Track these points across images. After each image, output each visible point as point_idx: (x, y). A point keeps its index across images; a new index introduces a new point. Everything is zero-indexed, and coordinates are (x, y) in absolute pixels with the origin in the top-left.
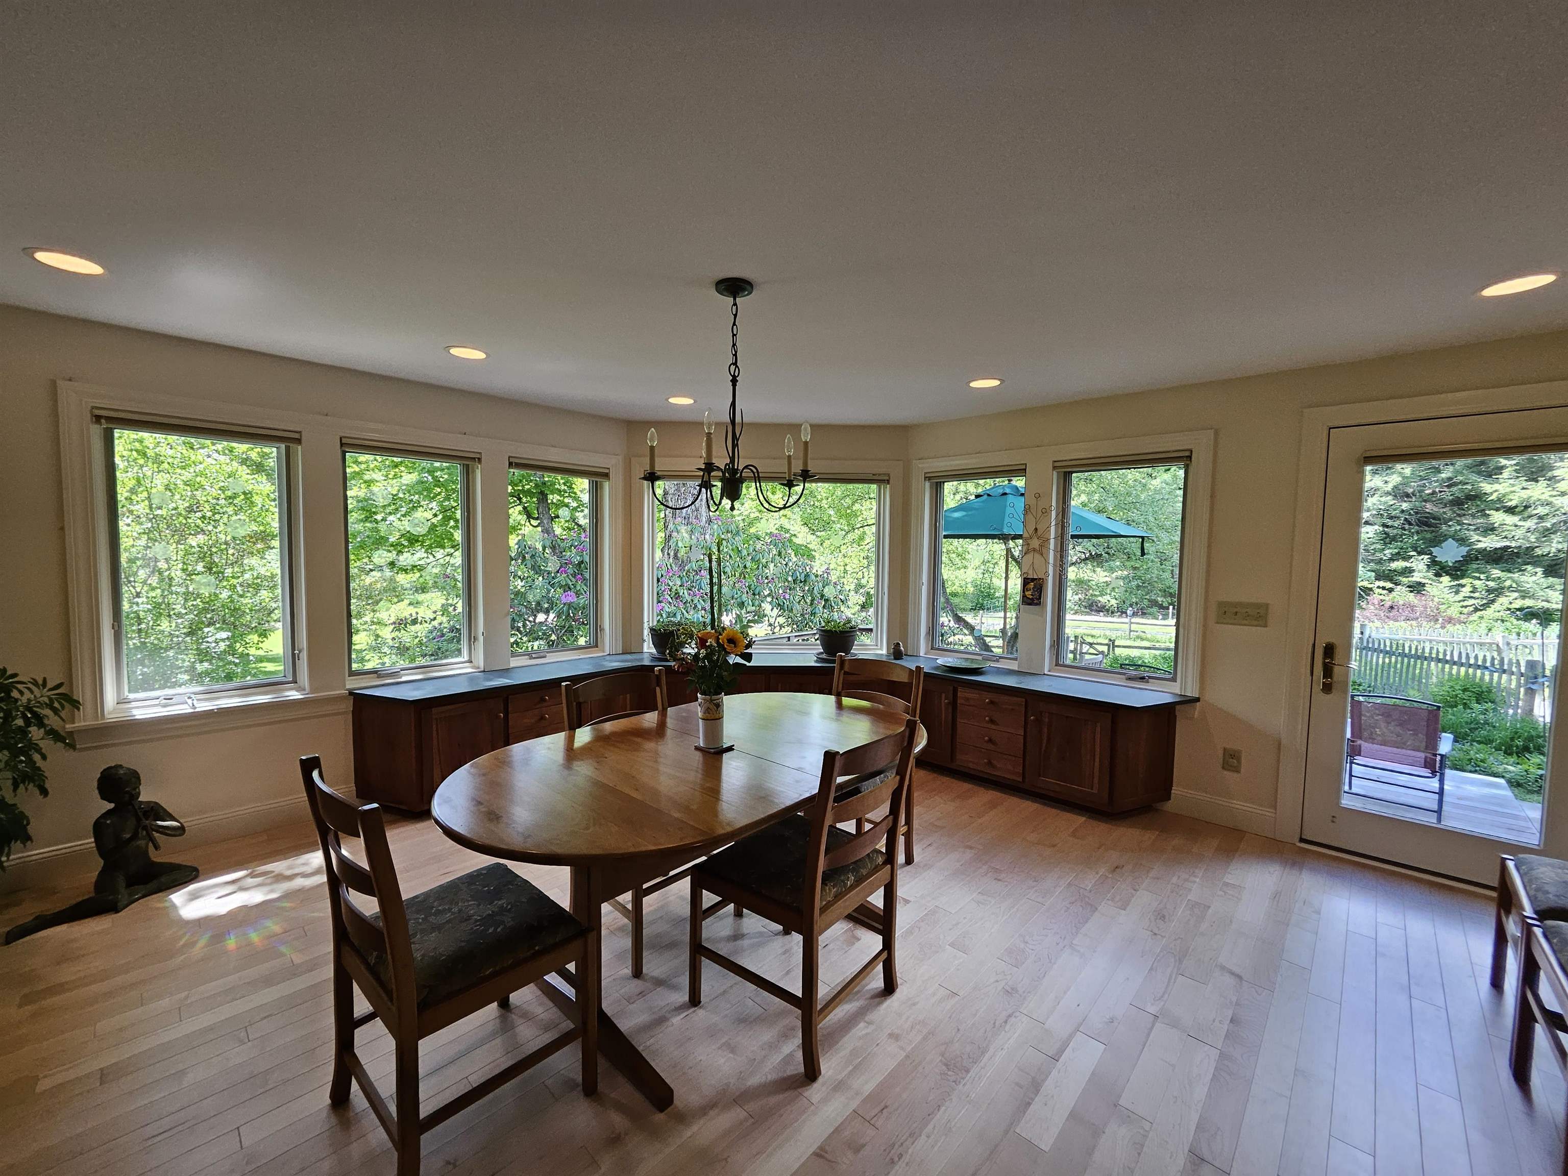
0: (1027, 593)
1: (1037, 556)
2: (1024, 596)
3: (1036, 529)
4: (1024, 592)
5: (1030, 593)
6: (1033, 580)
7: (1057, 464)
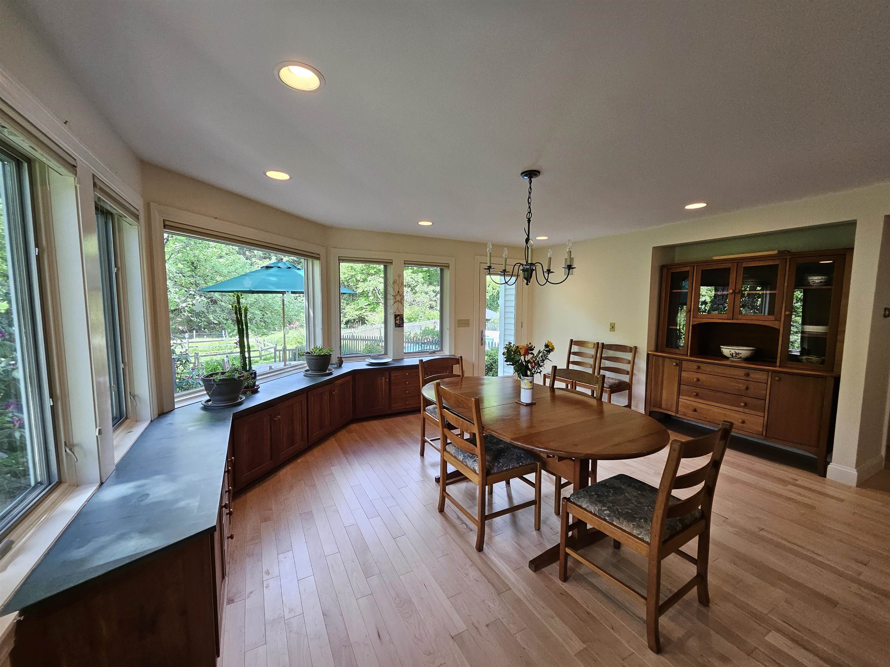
0: (397, 322)
1: (400, 304)
2: (396, 323)
3: (398, 291)
4: (395, 321)
5: (398, 321)
6: (399, 315)
7: (406, 262)
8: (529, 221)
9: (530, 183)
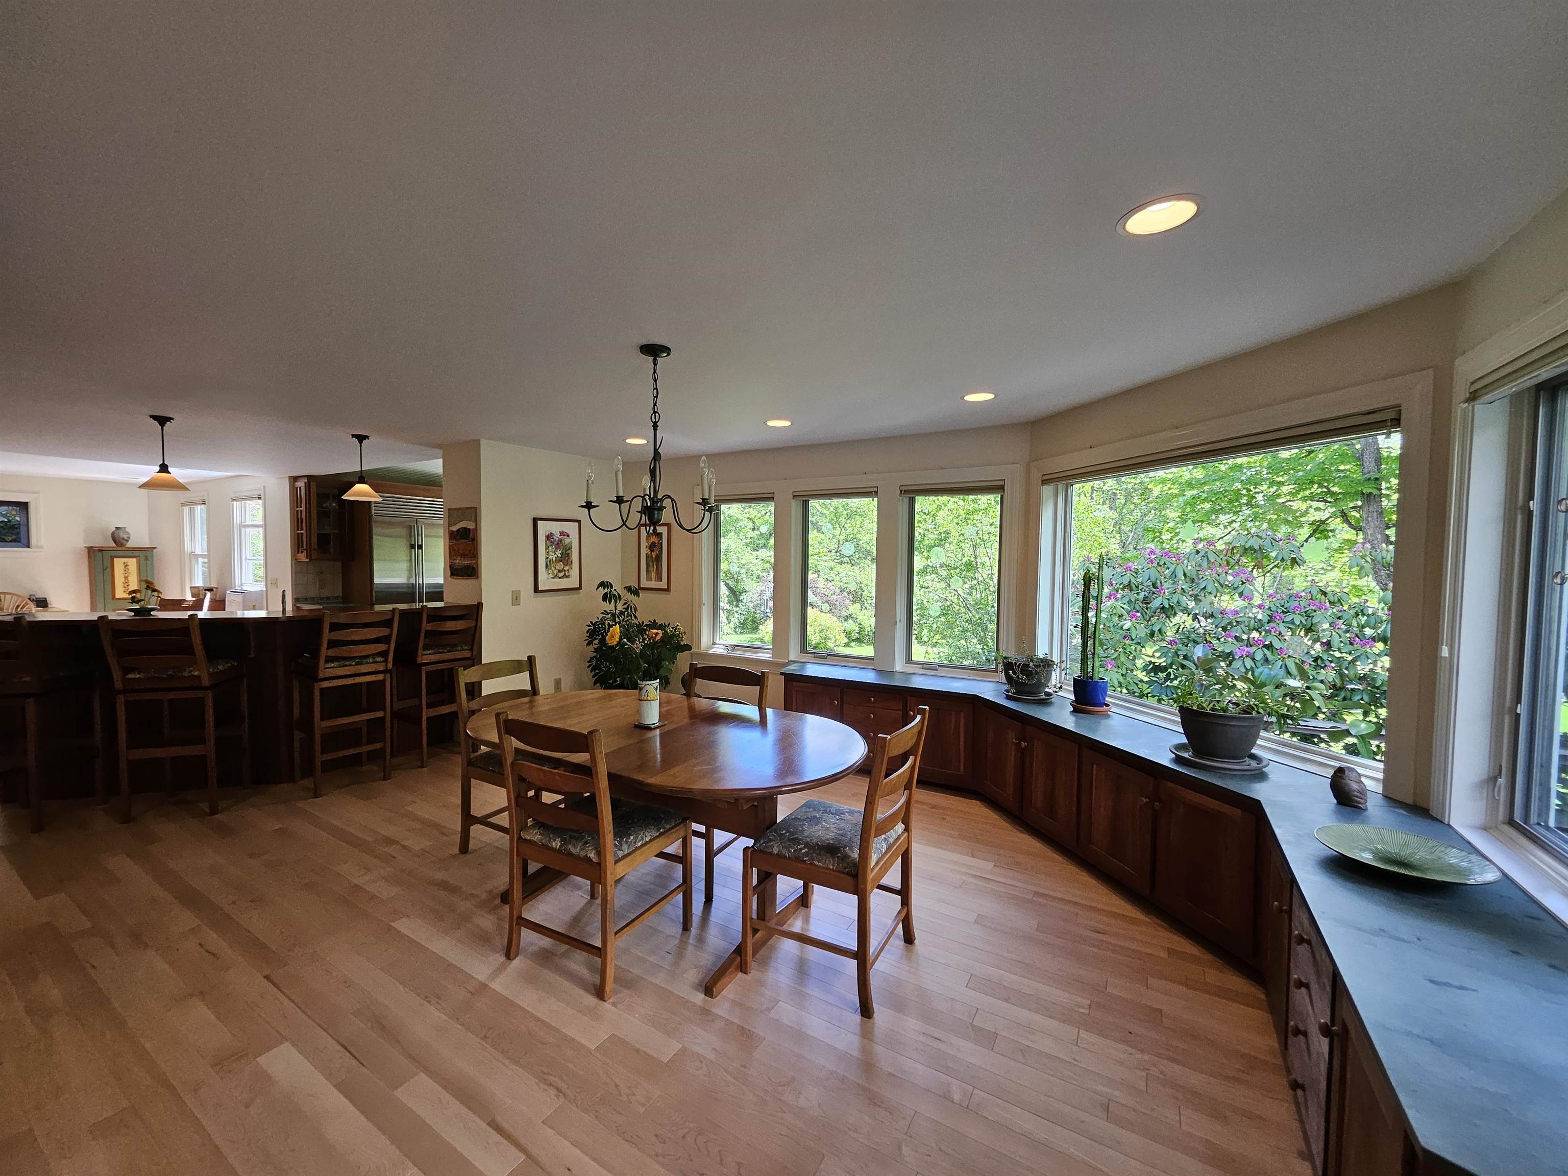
8: (655, 426)
9: (655, 365)
